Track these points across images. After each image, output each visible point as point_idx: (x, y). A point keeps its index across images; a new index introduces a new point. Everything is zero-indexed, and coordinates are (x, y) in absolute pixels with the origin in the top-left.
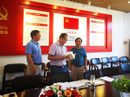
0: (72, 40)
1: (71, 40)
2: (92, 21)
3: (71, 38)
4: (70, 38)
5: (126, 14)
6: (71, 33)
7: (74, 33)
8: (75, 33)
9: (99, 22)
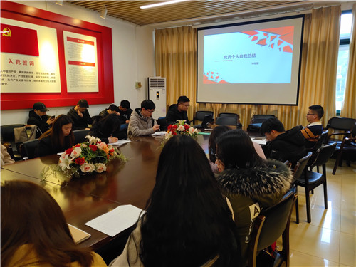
0: (26, 79)
1: (23, 78)
2: (69, 39)
3: (23, 74)
4: (20, 74)
5: (139, 28)
6: (21, 62)
7: (28, 63)
8: (32, 63)
9: (86, 42)
